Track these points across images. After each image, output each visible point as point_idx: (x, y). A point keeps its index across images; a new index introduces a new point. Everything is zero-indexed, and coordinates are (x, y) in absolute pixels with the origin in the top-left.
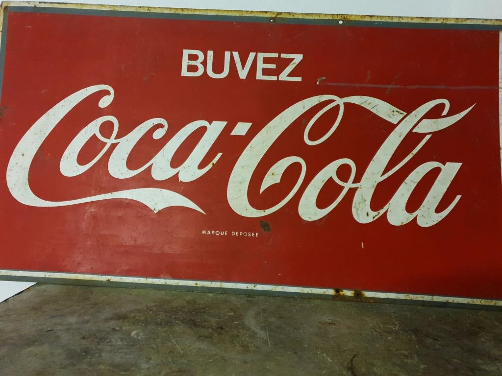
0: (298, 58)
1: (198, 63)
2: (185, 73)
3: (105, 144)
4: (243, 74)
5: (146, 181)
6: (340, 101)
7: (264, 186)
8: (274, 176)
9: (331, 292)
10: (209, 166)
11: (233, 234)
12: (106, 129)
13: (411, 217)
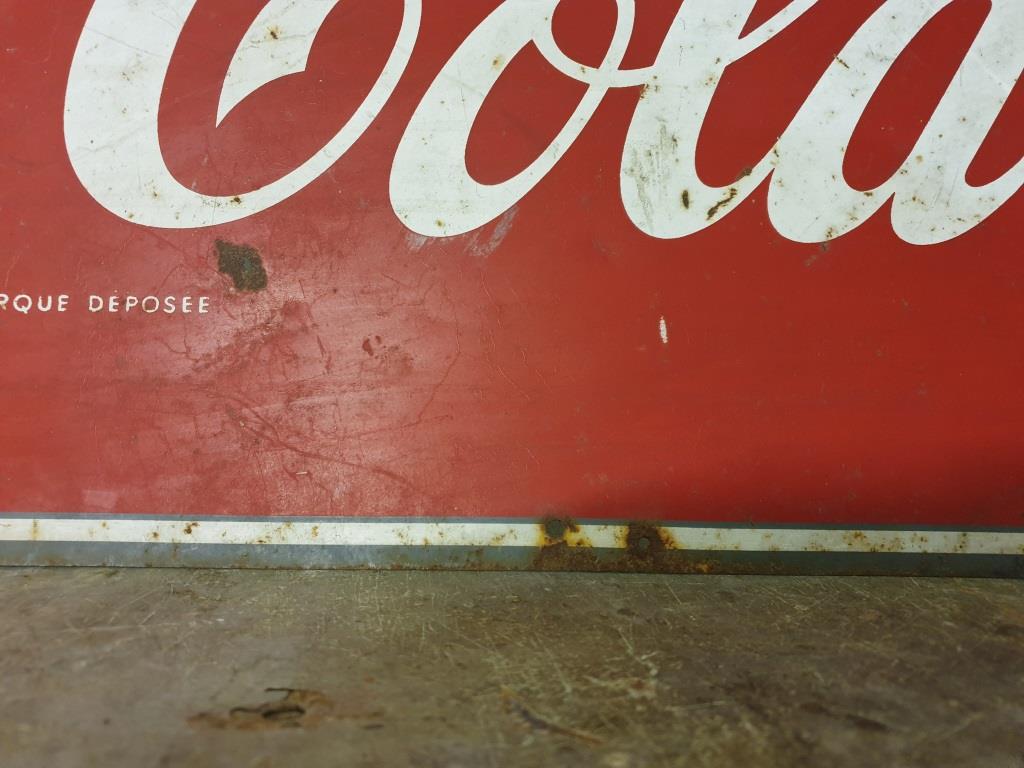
7: (234, 91)
9: (527, 535)
11: (95, 303)
13: (867, 206)
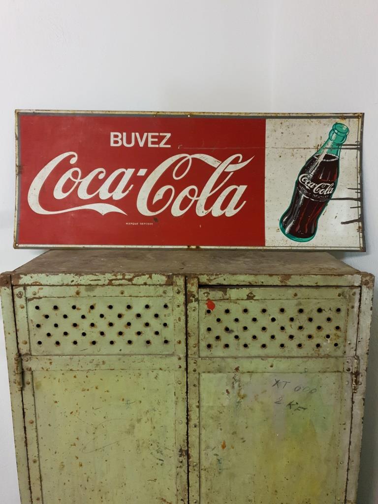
0: (168, 135)
1: (118, 139)
2: (112, 144)
3: (75, 182)
4: (141, 144)
5: (97, 200)
6: (190, 157)
7: (154, 201)
8: (159, 195)
9: (186, 247)
10: (127, 192)
11: (141, 224)
12: (75, 175)
13: (222, 212)
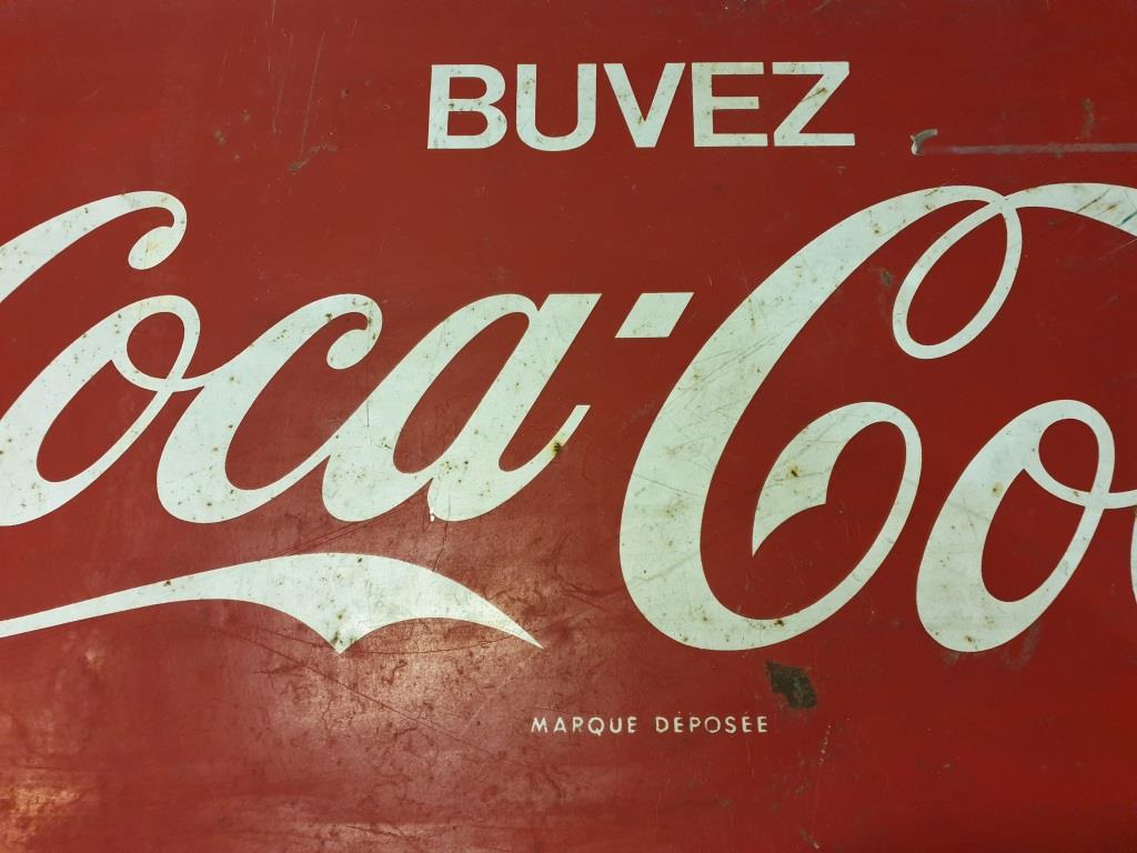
0: (834, 73)
1: (485, 105)
2: (439, 137)
3: (147, 396)
4: (646, 132)
5: (302, 526)
6: (1005, 206)
7: (764, 524)
10: (544, 457)
11: (661, 724)
12: (154, 344)
